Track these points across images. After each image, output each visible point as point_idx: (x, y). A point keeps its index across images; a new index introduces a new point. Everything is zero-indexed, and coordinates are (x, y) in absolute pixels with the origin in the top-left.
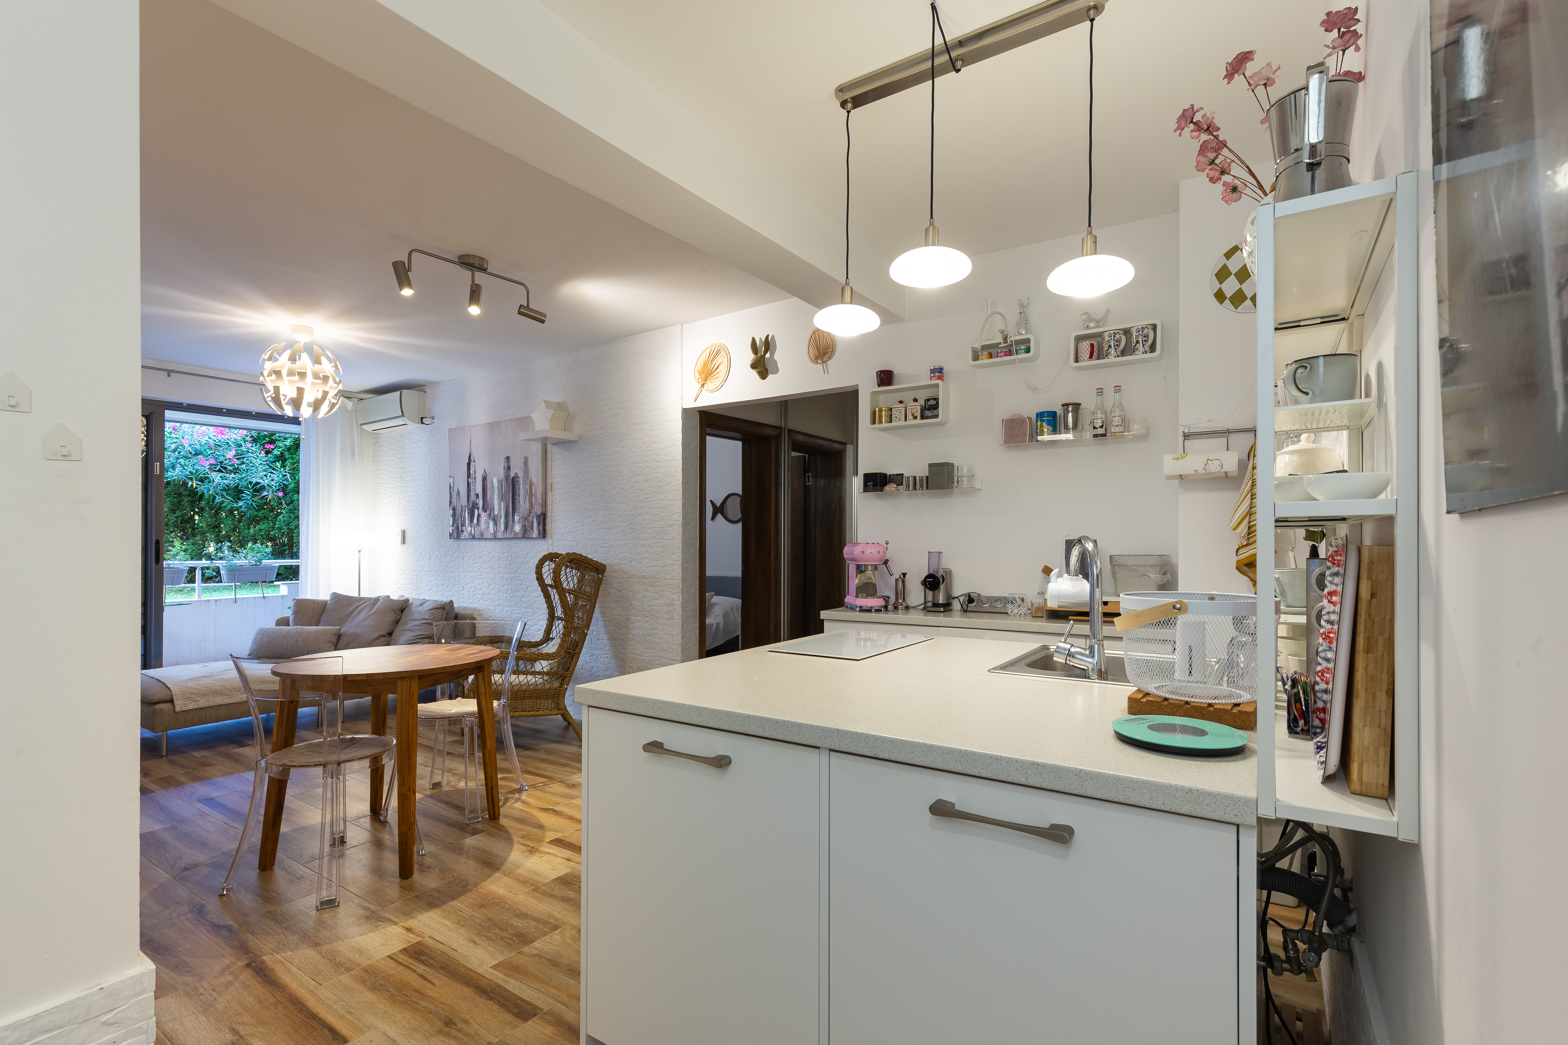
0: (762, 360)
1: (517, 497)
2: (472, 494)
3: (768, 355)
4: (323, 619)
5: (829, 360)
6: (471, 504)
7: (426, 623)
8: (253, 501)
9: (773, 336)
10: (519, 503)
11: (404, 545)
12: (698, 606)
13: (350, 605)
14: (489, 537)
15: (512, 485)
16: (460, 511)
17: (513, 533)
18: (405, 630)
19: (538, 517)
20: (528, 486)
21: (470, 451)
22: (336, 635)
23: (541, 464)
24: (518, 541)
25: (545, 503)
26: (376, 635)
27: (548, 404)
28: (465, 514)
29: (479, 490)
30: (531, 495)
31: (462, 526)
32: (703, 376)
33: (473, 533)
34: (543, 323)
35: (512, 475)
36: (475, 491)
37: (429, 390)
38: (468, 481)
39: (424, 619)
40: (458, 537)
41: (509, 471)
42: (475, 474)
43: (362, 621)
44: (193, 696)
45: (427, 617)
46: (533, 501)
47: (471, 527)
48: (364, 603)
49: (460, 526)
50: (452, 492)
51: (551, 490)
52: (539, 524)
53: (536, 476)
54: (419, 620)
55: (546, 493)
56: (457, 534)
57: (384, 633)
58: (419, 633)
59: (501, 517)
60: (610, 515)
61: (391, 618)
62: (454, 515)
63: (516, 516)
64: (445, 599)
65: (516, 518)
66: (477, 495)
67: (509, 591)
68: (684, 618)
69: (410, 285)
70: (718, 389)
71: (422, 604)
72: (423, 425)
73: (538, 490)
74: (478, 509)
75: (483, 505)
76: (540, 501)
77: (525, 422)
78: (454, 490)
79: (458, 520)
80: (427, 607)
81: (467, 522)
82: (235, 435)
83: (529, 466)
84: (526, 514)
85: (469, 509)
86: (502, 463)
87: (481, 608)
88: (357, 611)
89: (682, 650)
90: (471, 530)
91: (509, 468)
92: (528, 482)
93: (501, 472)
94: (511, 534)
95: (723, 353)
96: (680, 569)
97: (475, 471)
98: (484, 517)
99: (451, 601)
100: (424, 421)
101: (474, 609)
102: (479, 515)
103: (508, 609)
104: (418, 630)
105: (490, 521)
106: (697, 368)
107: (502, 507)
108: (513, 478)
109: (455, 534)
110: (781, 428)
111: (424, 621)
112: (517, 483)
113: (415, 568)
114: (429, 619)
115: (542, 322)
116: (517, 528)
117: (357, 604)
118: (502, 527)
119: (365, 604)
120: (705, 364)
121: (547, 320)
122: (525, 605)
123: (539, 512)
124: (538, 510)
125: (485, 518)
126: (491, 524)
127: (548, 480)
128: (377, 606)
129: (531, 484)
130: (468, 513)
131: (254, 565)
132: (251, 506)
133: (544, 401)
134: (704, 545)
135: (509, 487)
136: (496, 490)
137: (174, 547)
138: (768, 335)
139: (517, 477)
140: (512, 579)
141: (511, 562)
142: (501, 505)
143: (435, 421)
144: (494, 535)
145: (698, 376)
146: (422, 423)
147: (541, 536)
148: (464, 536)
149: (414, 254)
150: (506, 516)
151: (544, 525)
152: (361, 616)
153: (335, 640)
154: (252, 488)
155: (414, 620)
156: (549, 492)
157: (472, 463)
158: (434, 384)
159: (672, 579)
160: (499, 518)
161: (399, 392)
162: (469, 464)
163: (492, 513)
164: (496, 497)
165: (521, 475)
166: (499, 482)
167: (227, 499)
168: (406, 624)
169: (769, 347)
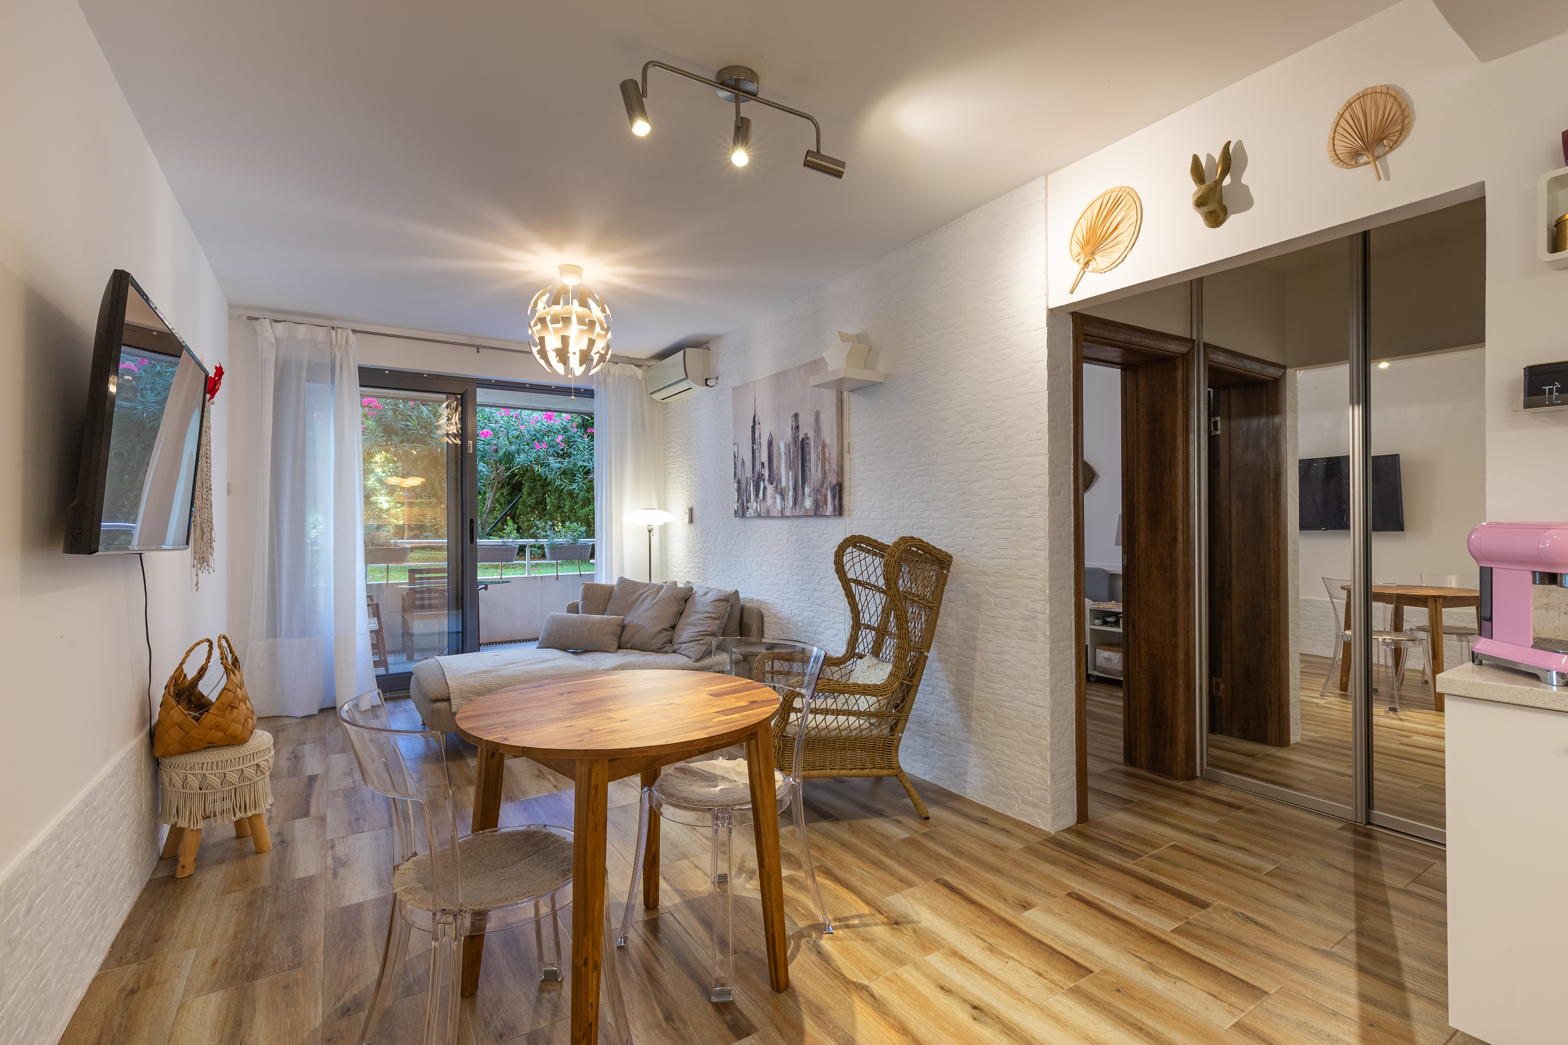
0: (1218, 189)
1: (807, 464)
2: (757, 463)
3: (1227, 181)
4: (610, 607)
5: (1391, 149)
6: (756, 475)
7: (709, 617)
8: (584, 484)
9: (1239, 144)
10: (810, 471)
11: (692, 525)
12: (1073, 622)
13: (634, 592)
14: (776, 515)
15: (801, 447)
16: (745, 484)
17: (803, 509)
18: (688, 624)
19: (833, 488)
20: (820, 449)
21: (755, 411)
22: (620, 626)
23: (835, 419)
24: (809, 520)
25: (841, 468)
26: (659, 628)
27: (844, 337)
28: (750, 487)
29: (764, 458)
30: (824, 460)
31: (747, 502)
32: (1088, 249)
33: (759, 510)
34: (841, 177)
35: (801, 436)
36: (760, 460)
37: (713, 347)
38: (753, 447)
39: (707, 612)
40: (743, 516)
41: (798, 431)
42: (760, 439)
43: (645, 611)
44: (469, 695)
45: (710, 610)
46: (827, 468)
47: (756, 503)
48: (648, 590)
49: (745, 503)
50: (736, 461)
51: (849, 452)
52: (834, 498)
53: (829, 436)
54: (702, 613)
55: (842, 457)
56: (742, 512)
57: (666, 626)
58: (702, 629)
59: (789, 490)
60: (930, 482)
61: (674, 609)
62: (739, 489)
63: (806, 488)
64: (730, 589)
65: (807, 490)
66: (763, 464)
67: (800, 583)
68: (1055, 642)
69: (643, 113)
70: (1116, 264)
71: (705, 594)
72: (707, 387)
73: (832, 453)
74: (764, 480)
75: (769, 475)
76: (834, 467)
77: (817, 365)
78: (739, 459)
79: (743, 494)
80: (711, 597)
81: (752, 497)
82: (560, 420)
83: (821, 423)
84: (818, 486)
85: (754, 481)
86: (789, 423)
87: (768, 601)
88: (641, 599)
89: (1052, 692)
90: (757, 506)
91: (797, 427)
92: (820, 443)
93: (789, 434)
94: (800, 510)
95: (1127, 201)
96: (1047, 563)
97: (760, 435)
98: (770, 489)
99: (737, 592)
100: (708, 383)
101: (761, 602)
102: (765, 488)
103: (798, 604)
104: (702, 624)
105: (776, 495)
106: (1075, 238)
107: (790, 477)
108: (803, 439)
109: (740, 512)
110: (1191, 341)
111: (707, 615)
112: (806, 446)
113: (702, 551)
114: (712, 613)
115: (839, 175)
116: (808, 503)
117: (641, 592)
118: (791, 502)
119: (650, 591)
120: (1092, 229)
121: (846, 171)
122: (819, 602)
123: (834, 482)
124: (832, 479)
125: (772, 492)
126: (778, 497)
127: (845, 439)
128: (660, 594)
129: (824, 446)
130: (754, 486)
131: (573, 544)
132: (581, 488)
133: (839, 333)
134: (1081, 525)
135: (797, 452)
136: (783, 457)
137: (507, 525)
138: (1229, 143)
139: (807, 438)
140: (802, 567)
141: (801, 546)
142: (789, 474)
143: (719, 381)
144: (782, 512)
145: (1077, 249)
146: (707, 385)
147: (837, 513)
148: (750, 514)
149: (651, 71)
150: (795, 489)
151: (841, 498)
152: (645, 606)
153: (618, 632)
154: (583, 471)
155: (698, 612)
156: (846, 455)
157: (757, 426)
158: (718, 338)
159: (1031, 578)
160: (787, 491)
161: (682, 351)
162: (753, 428)
163: (779, 486)
164: (783, 465)
165: (811, 435)
166: (787, 446)
167: (565, 482)
168: (689, 616)
169: (1229, 165)
